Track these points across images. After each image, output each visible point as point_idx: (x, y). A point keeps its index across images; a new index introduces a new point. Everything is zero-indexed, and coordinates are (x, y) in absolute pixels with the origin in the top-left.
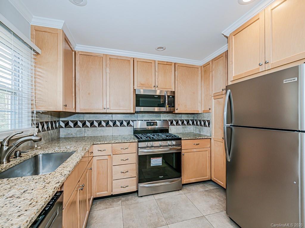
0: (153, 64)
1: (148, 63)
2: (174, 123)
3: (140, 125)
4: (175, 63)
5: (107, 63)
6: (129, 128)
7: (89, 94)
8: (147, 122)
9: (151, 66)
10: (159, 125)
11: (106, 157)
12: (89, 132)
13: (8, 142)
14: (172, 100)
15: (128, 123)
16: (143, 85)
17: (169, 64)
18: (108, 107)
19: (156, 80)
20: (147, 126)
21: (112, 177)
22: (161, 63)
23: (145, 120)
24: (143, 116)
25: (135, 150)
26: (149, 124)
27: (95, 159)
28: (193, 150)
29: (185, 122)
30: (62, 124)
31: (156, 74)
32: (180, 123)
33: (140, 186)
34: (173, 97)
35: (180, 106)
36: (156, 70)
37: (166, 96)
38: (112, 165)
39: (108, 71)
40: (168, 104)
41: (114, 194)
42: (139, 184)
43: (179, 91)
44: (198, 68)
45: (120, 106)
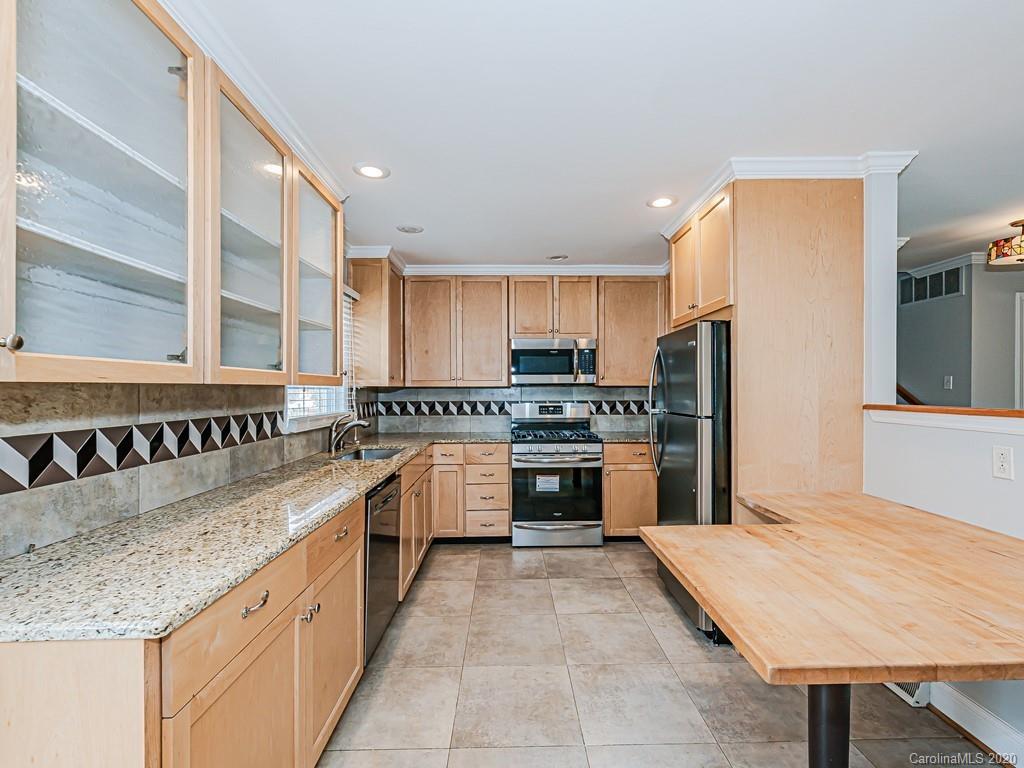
0: (549, 285)
1: (538, 284)
2: (606, 408)
3: (528, 411)
4: (598, 277)
5: (458, 291)
6: (502, 417)
7: (427, 352)
8: (540, 407)
9: (545, 288)
10: (570, 412)
11: (455, 468)
12: (426, 425)
13: (336, 427)
14: (590, 362)
15: (501, 408)
16: (529, 329)
17: (583, 280)
18: (460, 375)
19: (556, 317)
20: (540, 413)
21: (465, 504)
22: (565, 281)
23: (536, 402)
24: (532, 394)
25: (505, 458)
26: (543, 409)
27: (436, 469)
28: (630, 467)
29: (634, 408)
30: (382, 409)
31: (556, 304)
32: (620, 408)
33: (516, 526)
34: (593, 352)
35: (611, 372)
36: (556, 295)
37: (576, 351)
38: (465, 484)
39: (459, 307)
40: (580, 366)
41: (468, 536)
42: (514, 523)
43: (608, 338)
44: (656, 282)
45: (482, 374)
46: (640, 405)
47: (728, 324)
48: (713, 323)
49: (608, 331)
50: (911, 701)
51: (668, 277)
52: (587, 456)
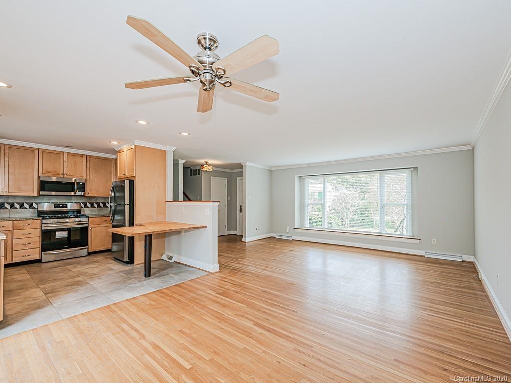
0: (62, 156)
1: (56, 154)
2: (89, 205)
3: (46, 207)
4: (86, 155)
5: (6, 152)
6: (31, 210)
8: (55, 205)
9: (60, 156)
10: (70, 207)
11: (7, 232)
14: (83, 187)
15: (31, 206)
16: (49, 172)
17: (80, 155)
18: (7, 190)
19: (65, 168)
20: (55, 208)
21: (13, 248)
22: (70, 154)
23: (52, 203)
25: (38, 226)
26: (57, 206)
28: (100, 226)
29: (102, 205)
31: (66, 164)
32: (95, 205)
33: (44, 254)
34: (84, 184)
35: (92, 191)
36: (66, 159)
37: (76, 183)
38: (13, 239)
39: (7, 159)
40: (77, 189)
41: (14, 262)
42: (43, 253)
43: (91, 178)
44: (112, 160)
45: (21, 190)
46: (105, 205)
47: (133, 180)
48: (130, 180)
49: (91, 176)
50: (171, 261)
51: (116, 159)
52: (81, 223)
